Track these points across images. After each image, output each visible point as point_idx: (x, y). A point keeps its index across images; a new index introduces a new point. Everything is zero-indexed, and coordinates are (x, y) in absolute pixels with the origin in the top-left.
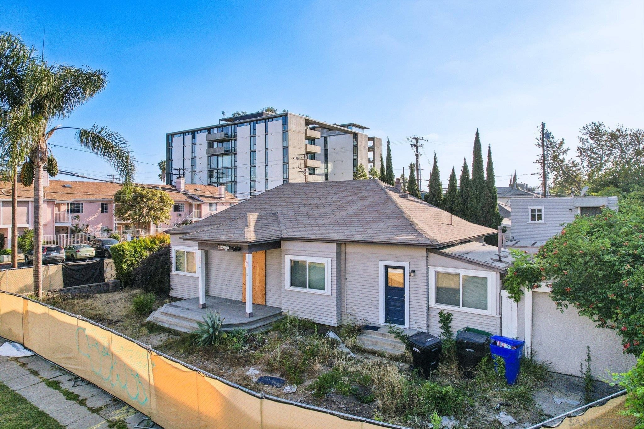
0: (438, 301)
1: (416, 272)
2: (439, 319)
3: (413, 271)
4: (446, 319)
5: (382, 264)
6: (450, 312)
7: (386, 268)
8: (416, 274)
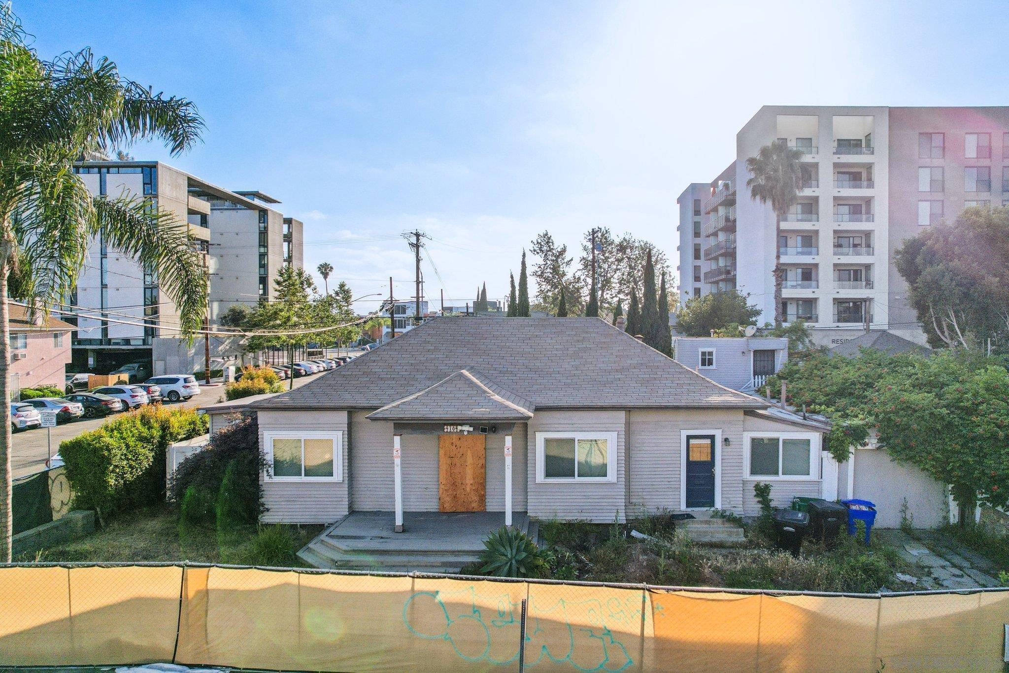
0: (753, 472)
1: (730, 440)
2: (755, 493)
3: (726, 440)
4: (762, 492)
5: (684, 434)
6: (767, 483)
7: (689, 437)
8: (731, 443)
